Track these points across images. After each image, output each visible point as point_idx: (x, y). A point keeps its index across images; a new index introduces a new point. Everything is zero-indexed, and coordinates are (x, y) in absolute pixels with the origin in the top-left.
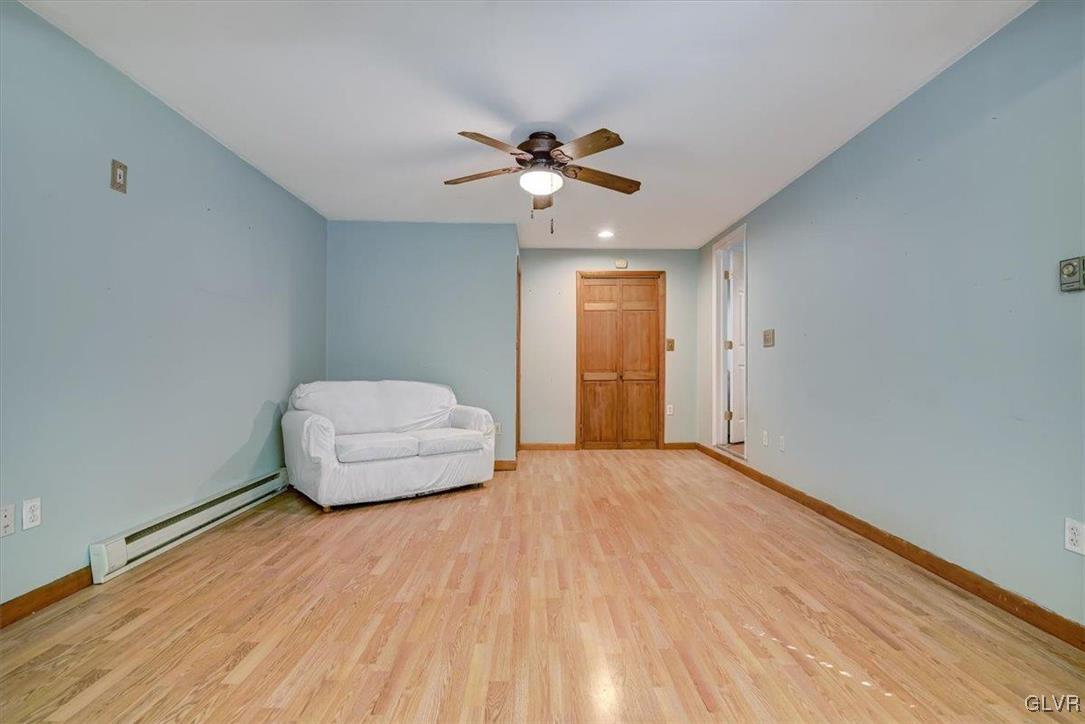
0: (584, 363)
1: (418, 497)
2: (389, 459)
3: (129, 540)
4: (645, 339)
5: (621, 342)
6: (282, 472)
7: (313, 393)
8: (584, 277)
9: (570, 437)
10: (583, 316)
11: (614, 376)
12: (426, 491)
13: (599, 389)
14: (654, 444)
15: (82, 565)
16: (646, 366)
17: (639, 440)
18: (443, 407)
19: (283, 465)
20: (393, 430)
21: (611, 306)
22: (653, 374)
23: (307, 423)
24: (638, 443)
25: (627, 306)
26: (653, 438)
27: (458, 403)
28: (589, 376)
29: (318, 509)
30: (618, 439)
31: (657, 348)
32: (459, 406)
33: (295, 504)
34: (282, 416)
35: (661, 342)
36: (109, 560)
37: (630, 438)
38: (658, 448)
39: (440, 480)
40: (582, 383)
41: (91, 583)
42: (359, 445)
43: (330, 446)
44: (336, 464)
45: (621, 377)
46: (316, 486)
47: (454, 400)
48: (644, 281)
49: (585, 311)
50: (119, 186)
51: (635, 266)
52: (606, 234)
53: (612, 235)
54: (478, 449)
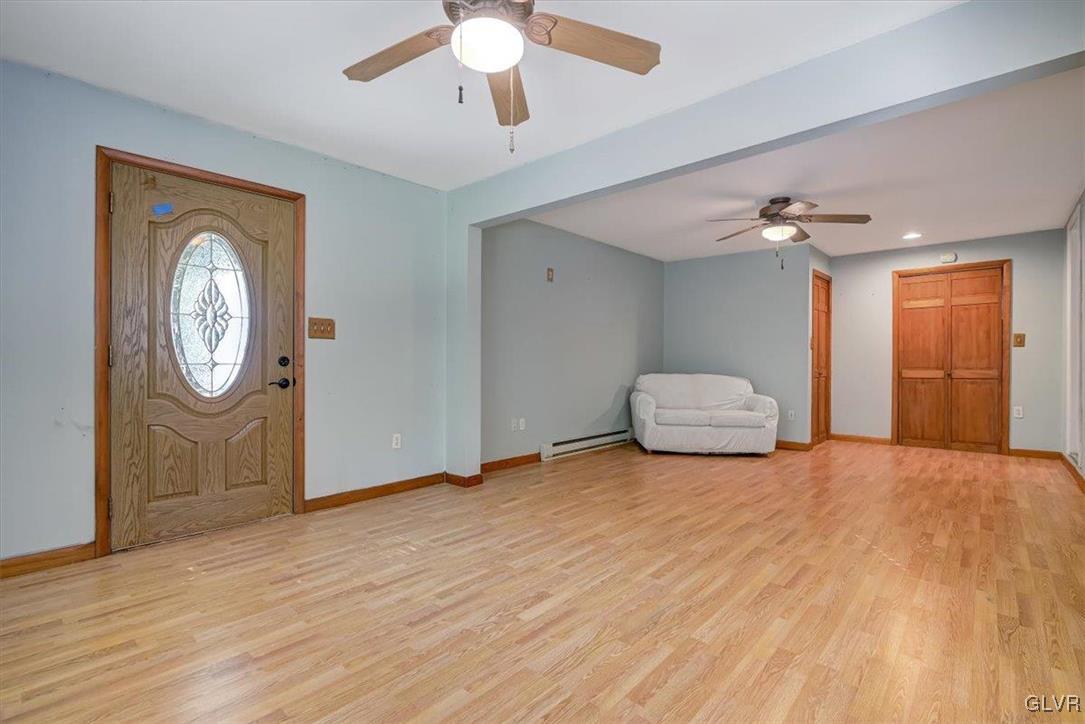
0: (901, 360)
1: (711, 455)
2: (689, 425)
3: (555, 445)
4: (982, 334)
5: (950, 338)
6: (630, 430)
7: (647, 381)
8: (902, 275)
9: (886, 432)
10: (900, 315)
11: (940, 374)
12: (717, 451)
13: (921, 387)
14: (995, 448)
15: (536, 451)
16: (985, 363)
17: (974, 443)
18: (741, 395)
19: (631, 426)
20: (699, 408)
21: (939, 302)
22: (994, 373)
23: (639, 398)
24: (972, 445)
25: (956, 301)
26: (996, 441)
27: (755, 392)
28: (907, 373)
29: (644, 451)
30: (947, 439)
31: (999, 342)
32: (755, 395)
33: (636, 448)
34: (630, 394)
35: (1006, 337)
36: (547, 451)
37: (960, 439)
38: (1000, 452)
39: (725, 446)
40: (899, 380)
41: (540, 460)
42: (669, 415)
43: (652, 414)
44: (654, 424)
45: (949, 375)
46: (642, 437)
47: (751, 388)
48: (983, 273)
49: (904, 309)
50: (550, 280)
51: (966, 258)
52: (912, 236)
53: (919, 236)
54: (760, 427)
